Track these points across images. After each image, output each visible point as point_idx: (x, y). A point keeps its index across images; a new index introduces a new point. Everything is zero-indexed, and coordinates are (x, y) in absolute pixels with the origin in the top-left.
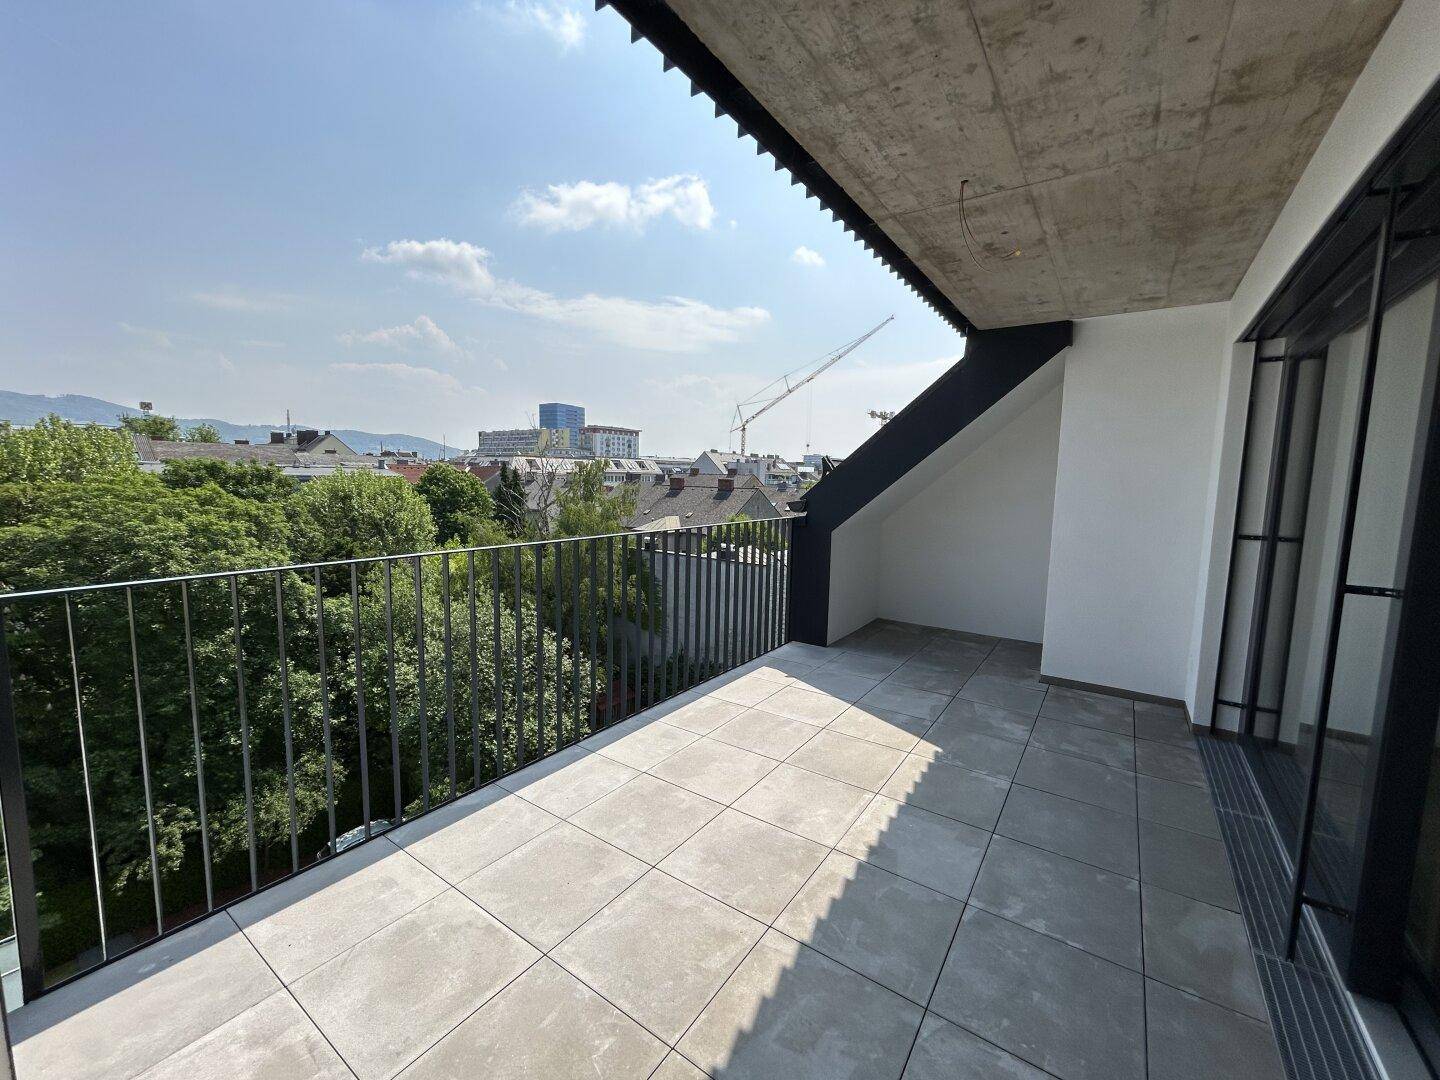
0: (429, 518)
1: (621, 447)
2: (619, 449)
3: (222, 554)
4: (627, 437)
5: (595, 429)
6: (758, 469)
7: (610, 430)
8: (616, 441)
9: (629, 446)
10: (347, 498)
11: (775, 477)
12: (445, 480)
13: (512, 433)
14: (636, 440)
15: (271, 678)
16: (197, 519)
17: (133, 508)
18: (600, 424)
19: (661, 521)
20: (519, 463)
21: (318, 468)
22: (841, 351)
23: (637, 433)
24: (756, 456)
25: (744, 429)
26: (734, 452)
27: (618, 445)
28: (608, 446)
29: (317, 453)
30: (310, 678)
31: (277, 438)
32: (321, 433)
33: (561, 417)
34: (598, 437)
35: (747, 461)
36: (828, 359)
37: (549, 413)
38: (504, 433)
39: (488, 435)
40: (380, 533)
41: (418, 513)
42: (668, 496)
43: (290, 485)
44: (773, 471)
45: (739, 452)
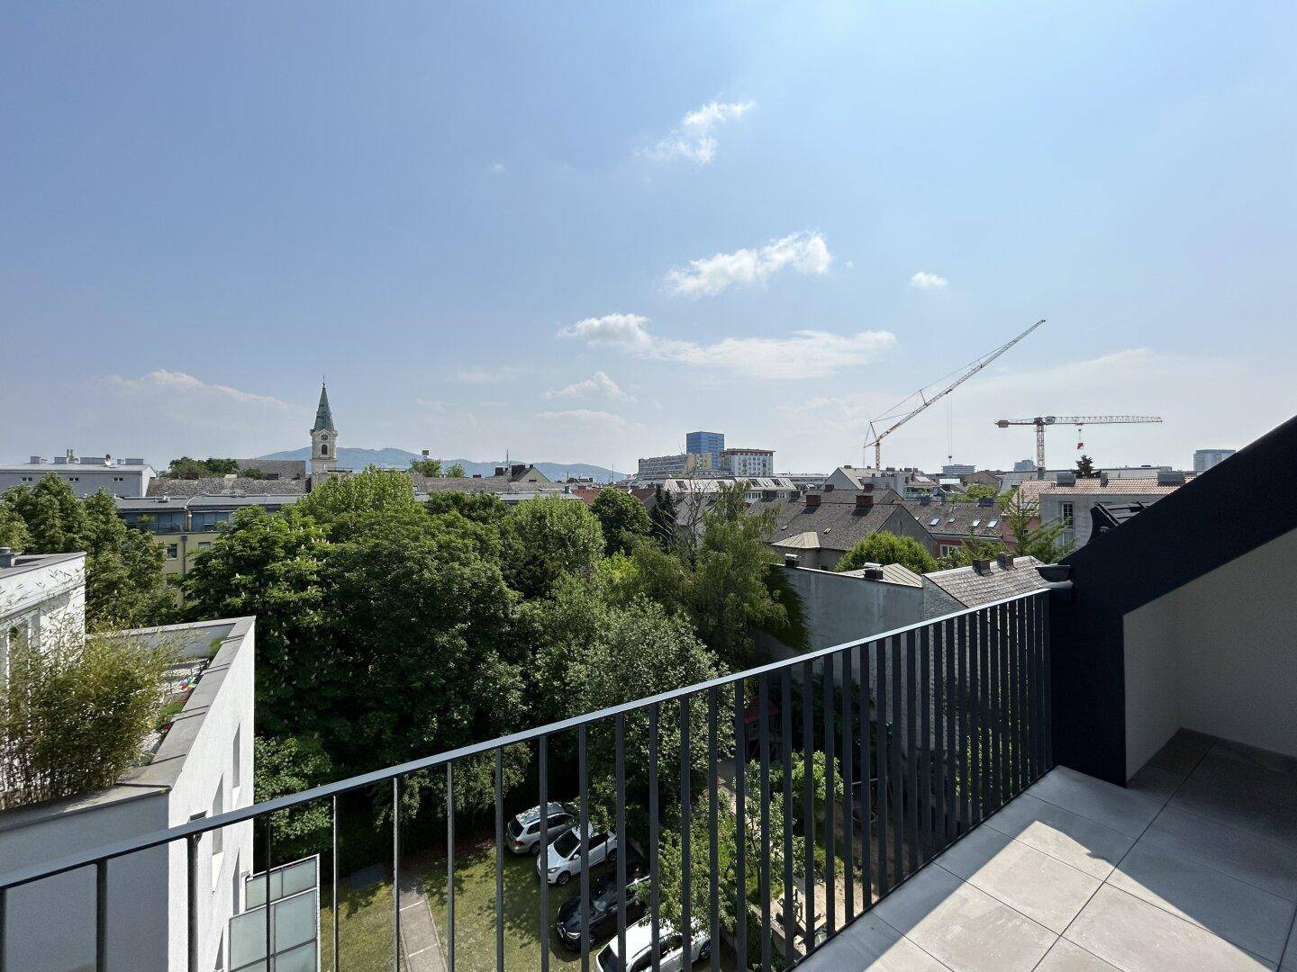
0: (599, 533)
1: (757, 467)
2: (754, 469)
3: (456, 565)
4: (762, 458)
5: (733, 452)
6: (896, 483)
7: (747, 452)
8: (752, 461)
9: (764, 466)
10: (542, 517)
11: (914, 490)
12: (614, 502)
13: (664, 459)
14: (771, 460)
15: (482, 666)
16: (443, 538)
17: (407, 530)
18: (737, 447)
19: (799, 537)
20: (670, 485)
21: (524, 494)
22: (983, 361)
23: (771, 453)
24: (893, 470)
25: (878, 444)
26: (869, 468)
27: (754, 465)
28: (745, 466)
29: (523, 482)
30: (509, 668)
31: (499, 472)
32: (527, 467)
33: (704, 443)
34: (736, 459)
35: (883, 475)
36: (968, 370)
37: (695, 441)
38: (658, 459)
39: (646, 461)
40: (564, 546)
41: (592, 530)
42: (805, 512)
43: (504, 510)
44: (911, 484)
45: (873, 466)
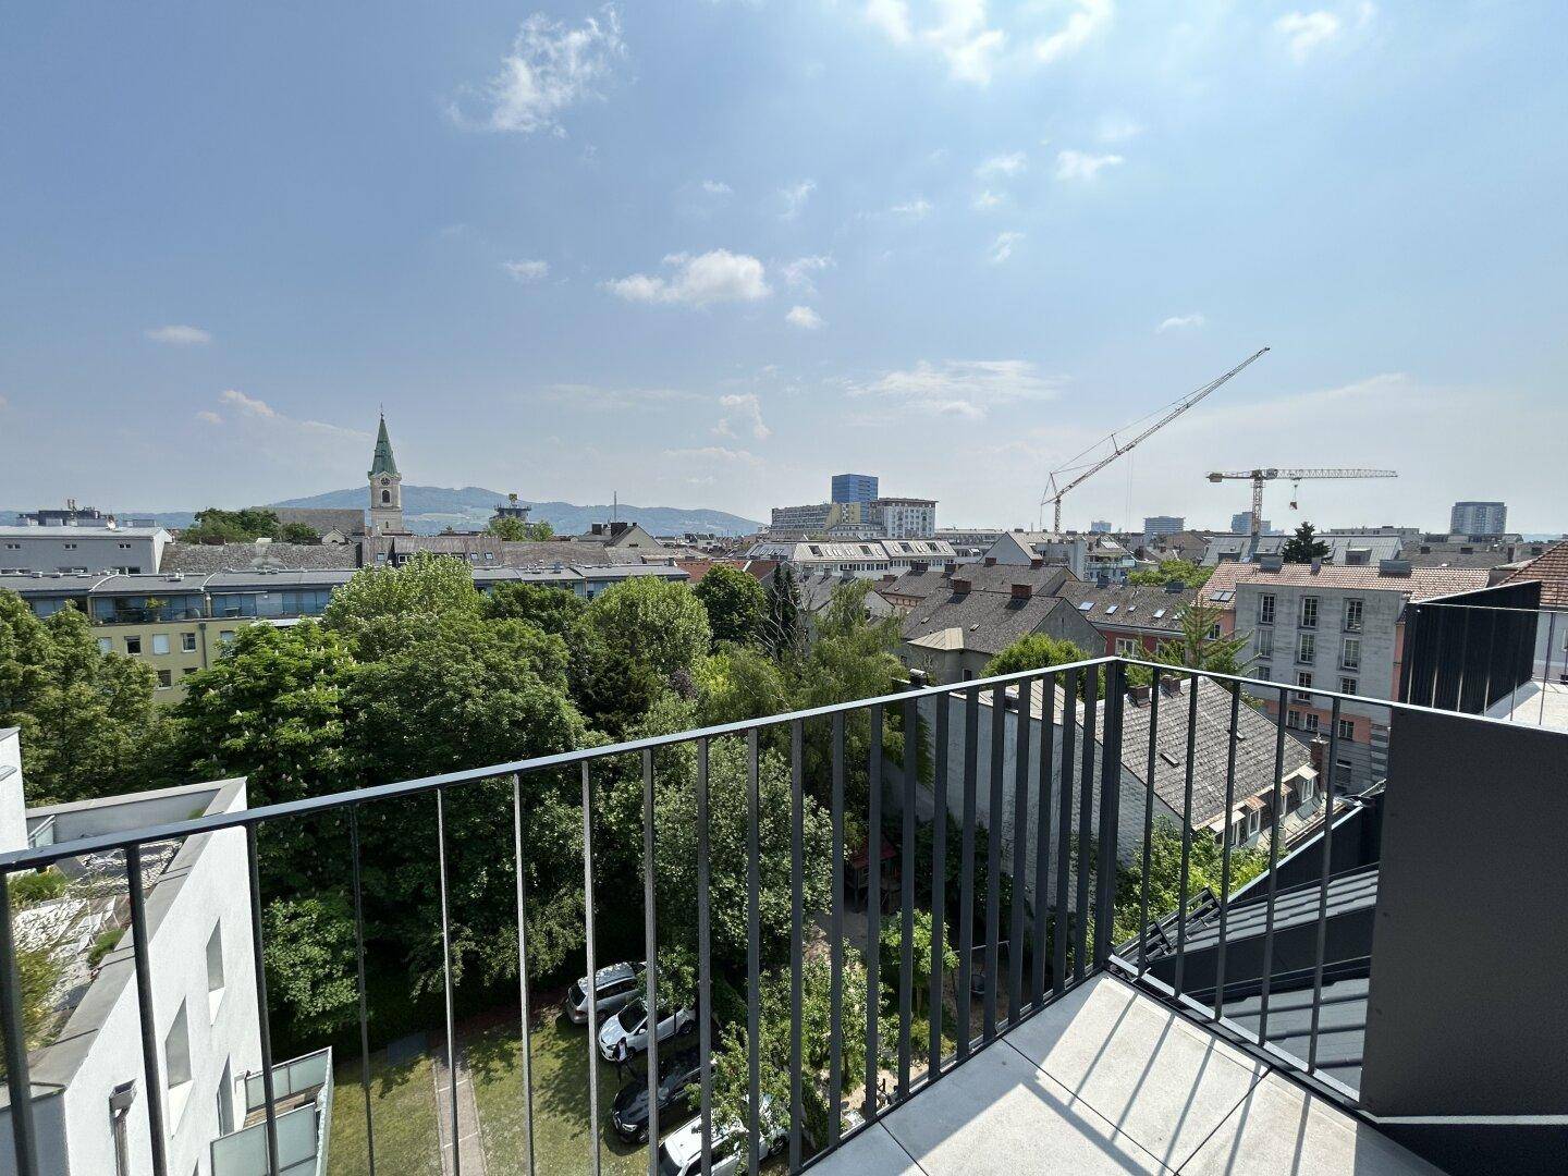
0: (706, 622)
1: (915, 524)
2: (912, 522)
4: (922, 510)
5: (887, 502)
6: (1076, 550)
7: (903, 502)
8: (910, 516)
9: (924, 519)
11: (1097, 560)
12: (726, 581)
13: (803, 509)
14: (933, 513)
15: (539, 810)
18: (892, 496)
19: (941, 634)
20: (801, 553)
21: (619, 566)
23: (933, 504)
24: (1074, 533)
25: (1059, 501)
26: (1045, 531)
27: (912, 519)
28: (900, 523)
29: (622, 547)
30: (570, 811)
31: (596, 530)
32: (630, 525)
33: (853, 488)
34: (890, 511)
35: (1061, 542)
37: (842, 486)
38: (795, 509)
39: (781, 511)
40: (661, 638)
41: (695, 618)
42: (952, 601)
44: (1096, 551)
45: (1051, 529)
